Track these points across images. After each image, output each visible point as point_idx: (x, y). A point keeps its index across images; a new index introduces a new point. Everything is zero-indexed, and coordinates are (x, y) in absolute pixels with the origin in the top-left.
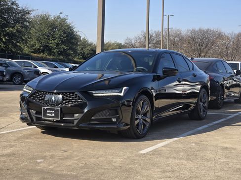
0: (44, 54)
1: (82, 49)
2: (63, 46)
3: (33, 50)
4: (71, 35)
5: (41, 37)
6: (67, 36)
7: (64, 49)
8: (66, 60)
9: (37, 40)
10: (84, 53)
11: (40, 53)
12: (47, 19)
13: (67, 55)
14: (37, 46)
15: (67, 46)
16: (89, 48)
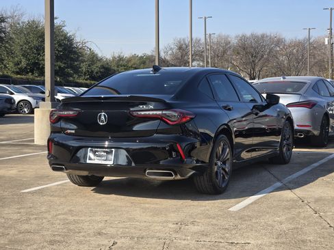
0: (33, 74)
1: (89, 66)
2: (59, 63)
3: (18, 70)
4: (70, 47)
5: (29, 51)
6: (65, 49)
7: (60, 67)
8: (63, 81)
9: (23, 55)
10: (92, 72)
11: (27, 73)
12: (37, 27)
13: (64, 75)
14: (24, 64)
15: (65, 63)
16: (99, 64)
